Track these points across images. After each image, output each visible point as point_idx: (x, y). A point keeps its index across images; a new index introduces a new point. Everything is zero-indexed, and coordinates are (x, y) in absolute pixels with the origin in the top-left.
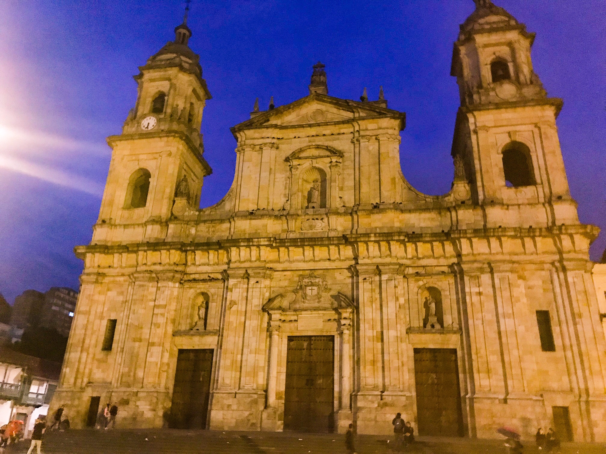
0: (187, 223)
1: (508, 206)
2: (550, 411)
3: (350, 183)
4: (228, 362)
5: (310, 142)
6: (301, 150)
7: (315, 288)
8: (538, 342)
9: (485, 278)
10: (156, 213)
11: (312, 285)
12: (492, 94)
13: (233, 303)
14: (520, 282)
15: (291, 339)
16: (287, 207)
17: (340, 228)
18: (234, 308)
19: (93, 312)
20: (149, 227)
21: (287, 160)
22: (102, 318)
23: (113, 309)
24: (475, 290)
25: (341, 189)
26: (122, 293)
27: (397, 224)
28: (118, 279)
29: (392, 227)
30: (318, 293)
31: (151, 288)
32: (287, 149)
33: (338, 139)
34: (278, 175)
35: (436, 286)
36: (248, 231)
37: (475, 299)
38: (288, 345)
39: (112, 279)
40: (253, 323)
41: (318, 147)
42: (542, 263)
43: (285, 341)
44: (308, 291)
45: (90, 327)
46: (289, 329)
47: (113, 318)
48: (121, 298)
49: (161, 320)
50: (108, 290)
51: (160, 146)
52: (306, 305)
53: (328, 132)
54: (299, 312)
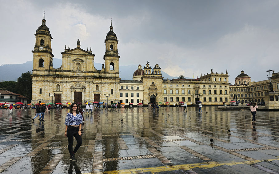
1: (110, 73)
2: (111, 102)
3: (85, 67)
5: (77, 57)
7: (79, 85)
8: (111, 93)
9: (105, 84)
10: (46, 69)
12: (110, 53)
13: (64, 87)
14: (110, 85)
15: (75, 92)
16: (73, 70)
17: (83, 75)
20: (46, 72)
21: (73, 61)
22: (38, 88)
24: (103, 86)
25: (83, 67)
26: (42, 84)
27: (93, 75)
28: (41, 81)
29: (91, 75)
31: (48, 83)
32: (73, 58)
33: (83, 58)
34: (71, 64)
35: (98, 85)
36: (66, 74)
39: (39, 81)
42: (113, 82)
47: (41, 88)
49: (51, 89)
50: (39, 83)
51: (45, 54)
52: (77, 87)
53: (81, 56)
54: (76, 88)
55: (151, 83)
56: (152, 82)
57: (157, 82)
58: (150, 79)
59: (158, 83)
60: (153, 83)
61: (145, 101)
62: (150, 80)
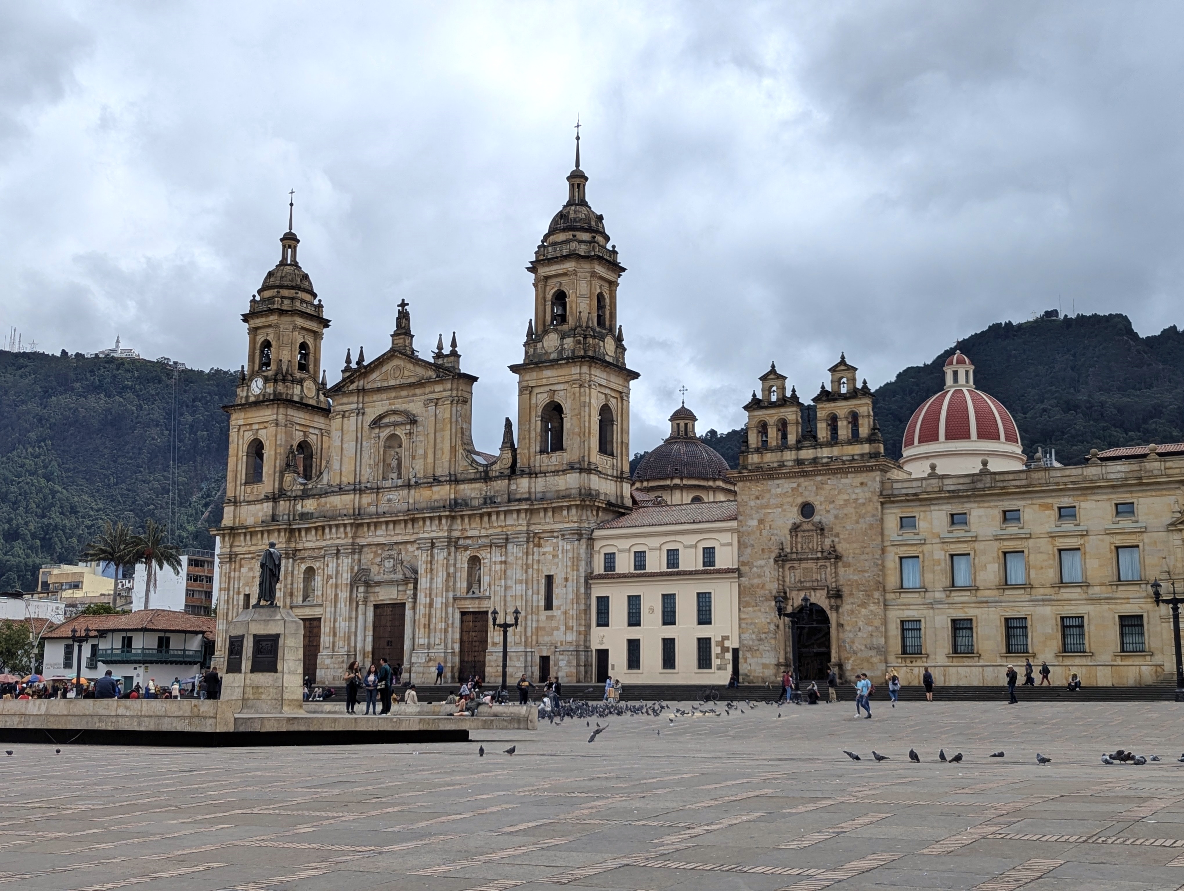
0: (295, 498)
1: (536, 474)
2: (538, 660)
3: (421, 451)
4: (327, 630)
5: (390, 404)
6: (381, 417)
7: (392, 561)
8: (542, 603)
10: (271, 489)
11: (390, 557)
12: (539, 345)
13: (330, 577)
14: (535, 549)
15: (376, 607)
16: (371, 479)
17: (411, 501)
18: (330, 582)
19: (231, 589)
20: (265, 505)
21: (372, 426)
22: (239, 593)
23: (247, 584)
24: (499, 559)
25: (413, 458)
27: (452, 496)
28: (246, 556)
29: (446, 500)
30: (394, 566)
32: (372, 414)
33: (413, 401)
34: (364, 443)
35: (478, 555)
36: (339, 507)
37: (498, 567)
38: (375, 612)
39: (242, 556)
40: (344, 595)
41: (395, 412)
42: (552, 531)
43: (370, 610)
44: (387, 565)
45: (231, 601)
46: (373, 600)
47: (247, 593)
48: (251, 574)
50: (241, 566)
51: (268, 414)
52: (386, 577)
53: (404, 393)
54: (379, 584)
55: (793, 516)
56: (800, 500)
57: (840, 500)
58: (786, 486)
59: (850, 510)
60: (807, 510)
61: (750, 649)
62: (785, 494)
